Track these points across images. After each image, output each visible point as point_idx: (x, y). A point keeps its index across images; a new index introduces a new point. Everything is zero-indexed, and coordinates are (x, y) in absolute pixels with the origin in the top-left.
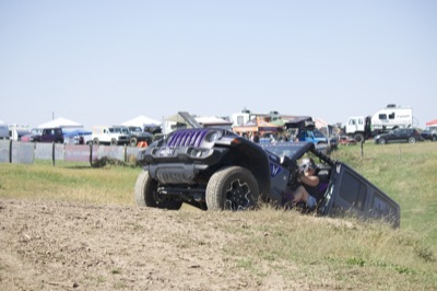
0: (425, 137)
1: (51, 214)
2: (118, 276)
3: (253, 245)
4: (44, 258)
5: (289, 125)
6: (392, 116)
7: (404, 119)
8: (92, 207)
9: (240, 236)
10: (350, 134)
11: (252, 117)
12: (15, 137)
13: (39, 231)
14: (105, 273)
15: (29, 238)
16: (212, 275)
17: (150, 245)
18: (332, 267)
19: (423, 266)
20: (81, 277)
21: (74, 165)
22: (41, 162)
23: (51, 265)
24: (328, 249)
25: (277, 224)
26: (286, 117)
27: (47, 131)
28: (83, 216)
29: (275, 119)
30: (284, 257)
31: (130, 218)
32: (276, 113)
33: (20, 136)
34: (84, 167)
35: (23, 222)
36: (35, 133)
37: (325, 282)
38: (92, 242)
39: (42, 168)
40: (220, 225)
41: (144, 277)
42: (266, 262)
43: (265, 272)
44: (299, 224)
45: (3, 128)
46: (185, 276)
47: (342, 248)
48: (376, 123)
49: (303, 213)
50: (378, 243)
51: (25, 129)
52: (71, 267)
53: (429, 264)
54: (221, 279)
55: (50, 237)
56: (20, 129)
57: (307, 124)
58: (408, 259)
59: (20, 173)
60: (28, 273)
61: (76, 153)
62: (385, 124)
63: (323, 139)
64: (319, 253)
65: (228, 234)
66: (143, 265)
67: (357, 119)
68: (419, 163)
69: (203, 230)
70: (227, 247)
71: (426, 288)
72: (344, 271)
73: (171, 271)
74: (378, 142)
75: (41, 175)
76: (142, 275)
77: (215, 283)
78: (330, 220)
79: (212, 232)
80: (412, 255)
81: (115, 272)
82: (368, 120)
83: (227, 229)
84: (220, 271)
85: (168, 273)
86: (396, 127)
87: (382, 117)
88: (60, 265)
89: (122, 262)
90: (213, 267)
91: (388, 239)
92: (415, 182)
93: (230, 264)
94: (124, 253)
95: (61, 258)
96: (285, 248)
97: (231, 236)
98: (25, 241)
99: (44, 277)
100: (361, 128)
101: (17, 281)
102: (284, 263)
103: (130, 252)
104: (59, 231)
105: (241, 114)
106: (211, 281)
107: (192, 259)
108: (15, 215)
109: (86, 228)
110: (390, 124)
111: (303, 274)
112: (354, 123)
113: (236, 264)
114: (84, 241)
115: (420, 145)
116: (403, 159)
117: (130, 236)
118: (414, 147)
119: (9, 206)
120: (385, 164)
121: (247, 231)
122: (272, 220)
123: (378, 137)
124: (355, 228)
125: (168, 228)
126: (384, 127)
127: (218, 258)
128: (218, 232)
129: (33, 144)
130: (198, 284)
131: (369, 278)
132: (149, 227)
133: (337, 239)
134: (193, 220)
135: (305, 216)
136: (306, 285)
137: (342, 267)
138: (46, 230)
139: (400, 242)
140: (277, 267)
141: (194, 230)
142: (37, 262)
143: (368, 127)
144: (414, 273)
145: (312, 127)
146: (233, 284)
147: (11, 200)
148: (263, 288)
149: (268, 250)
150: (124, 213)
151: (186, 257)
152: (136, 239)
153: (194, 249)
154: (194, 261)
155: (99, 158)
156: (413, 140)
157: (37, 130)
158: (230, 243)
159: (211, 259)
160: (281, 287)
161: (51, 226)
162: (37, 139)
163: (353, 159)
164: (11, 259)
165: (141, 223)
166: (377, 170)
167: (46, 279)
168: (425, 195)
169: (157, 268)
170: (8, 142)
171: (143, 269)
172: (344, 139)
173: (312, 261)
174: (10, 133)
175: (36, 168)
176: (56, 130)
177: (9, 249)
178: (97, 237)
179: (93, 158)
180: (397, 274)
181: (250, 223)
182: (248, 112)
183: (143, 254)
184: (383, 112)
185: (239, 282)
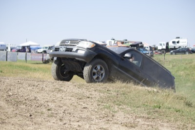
0: (193, 52)
1: (22, 84)
2: (50, 112)
3: (112, 98)
4: (17, 103)
5: (132, 46)
6: (178, 42)
7: (183, 43)
8: (41, 81)
9: (106, 95)
10: (159, 50)
11: (116, 42)
12: (9, 50)
13: (16, 91)
14: (44, 110)
15: (11, 94)
16: (92, 112)
17: (65, 98)
18: (146, 109)
19: (187, 109)
20: (33, 112)
21: (35, 62)
22: (21, 61)
23: (20, 106)
24: (145, 101)
25: (122, 89)
26: (131, 42)
27: (24, 47)
28: (36, 85)
29: (126, 43)
30: (125, 104)
31: (57, 86)
32: (126, 40)
33: (11, 49)
34: (40, 63)
35: (9, 87)
36: (18, 48)
37: (142, 116)
38: (39, 97)
39: (21, 64)
40: (97, 90)
41: (62, 112)
42: (117, 106)
43: (116, 110)
44: (133, 89)
45: (4, 45)
46: (80, 112)
47: (151, 100)
48: (171, 45)
49: (135, 85)
50: (168, 98)
51: (14, 46)
52: (30, 107)
53: (190, 108)
54: (96, 113)
55: (21, 94)
56: (12, 46)
57: (140, 45)
58: (181, 106)
59: (11, 66)
60: (10, 109)
61: (36, 57)
62: (175, 45)
63: (147, 52)
64: (141, 103)
65: (101, 94)
66: (62, 107)
67: (162, 43)
68: (190, 63)
69: (89, 91)
70: (99, 100)
71: (188, 119)
72: (151, 111)
73: (74, 109)
74: (172, 54)
75: (20, 67)
76: (61, 111)
77: (93, 115)
78: (146, 88)
79: (93, 93)
80: (183, 104)
81: (49, 110)
82: (167, 44)
83: (100, 91)
84: (96, 110)
85: (72, 110)
86: (180, 47)
87: (174, 42)
88: (24, 106)
89: (52, 106)
90: (93, 108)
91: (172, 97)
92: (188, 72)
93: (101, 107)
94: (53, 101)
95: (25, 103)
96: (126, 100)
97: (102, 95)
98: (9, 96)
99: (17, 112)
100: (164, 47)
101: (5, 113)
102: (125, 106)
103: (56, 101)
104: (25, 91)
105: (111, 41)
106: (91, 114)
107: (83, 105)
108: (6, 84)
109: (37, 90)
110: (177, 46)
111: (133, 112)
112: (161, 45)
113: (103, 107)
114: (36, 96)
115: (191, 55)
116: (183, 62)
117: (57, 94)
118: (188, 56)
119: (3, 80)
120: (175, 64)
121: (109, 92)
122: (121, 88)
123: (172, 51)
124: (158, 92)
125: (74, 91)
126: (175, 47)
127: (95, 104)
128: (96, 93)
129: (17, 53)
130: (86, 115)
131: (162, 114)
132: (65, 90)
133: (149, 96)
134: (85, 87)
135: (136, 86)
136: (134, 116)
137: (151, 109)
138: (19, 91)
139: (177, 98)
140: (121, 108)
141: (85, 91)
142: (14, 105)
143: (167, 47)
144: (183, 112)
145: (142, 47)
146: (101, 116)
147: (5, 78)
148: (114, 118)
149: (118, 101)
150: (55, 84)
151: (81, 103)
152: (59, 95)
153: (85, 100)
154: (84, 105)
155: (47, 59)
156: (187, 53)
157: (19, 47)
158: (101, 97)
159: (92, 104)
160: (123, 117)
161: (21, 89)
162: (19, 51)
163: (160, 61)
164: (3, 103)
165: (62, 88)
166: (171, 66)
167: (18, 113)
168: (192, 78)
169: (68, 108)
170: (6, 52)
171: (61, 108)
172: (157, 52)
173: (137, 106)
174: (7, 48)
175: (18, 63)
176: (27, 47)
177: (2, 99)
178: (42, 94)
179: (44, 59)
180: (175, 112)
181: (111, 89)
182: (114, 40)
183: (62, 102)
184: (174, 40)
185: (104, 115)
